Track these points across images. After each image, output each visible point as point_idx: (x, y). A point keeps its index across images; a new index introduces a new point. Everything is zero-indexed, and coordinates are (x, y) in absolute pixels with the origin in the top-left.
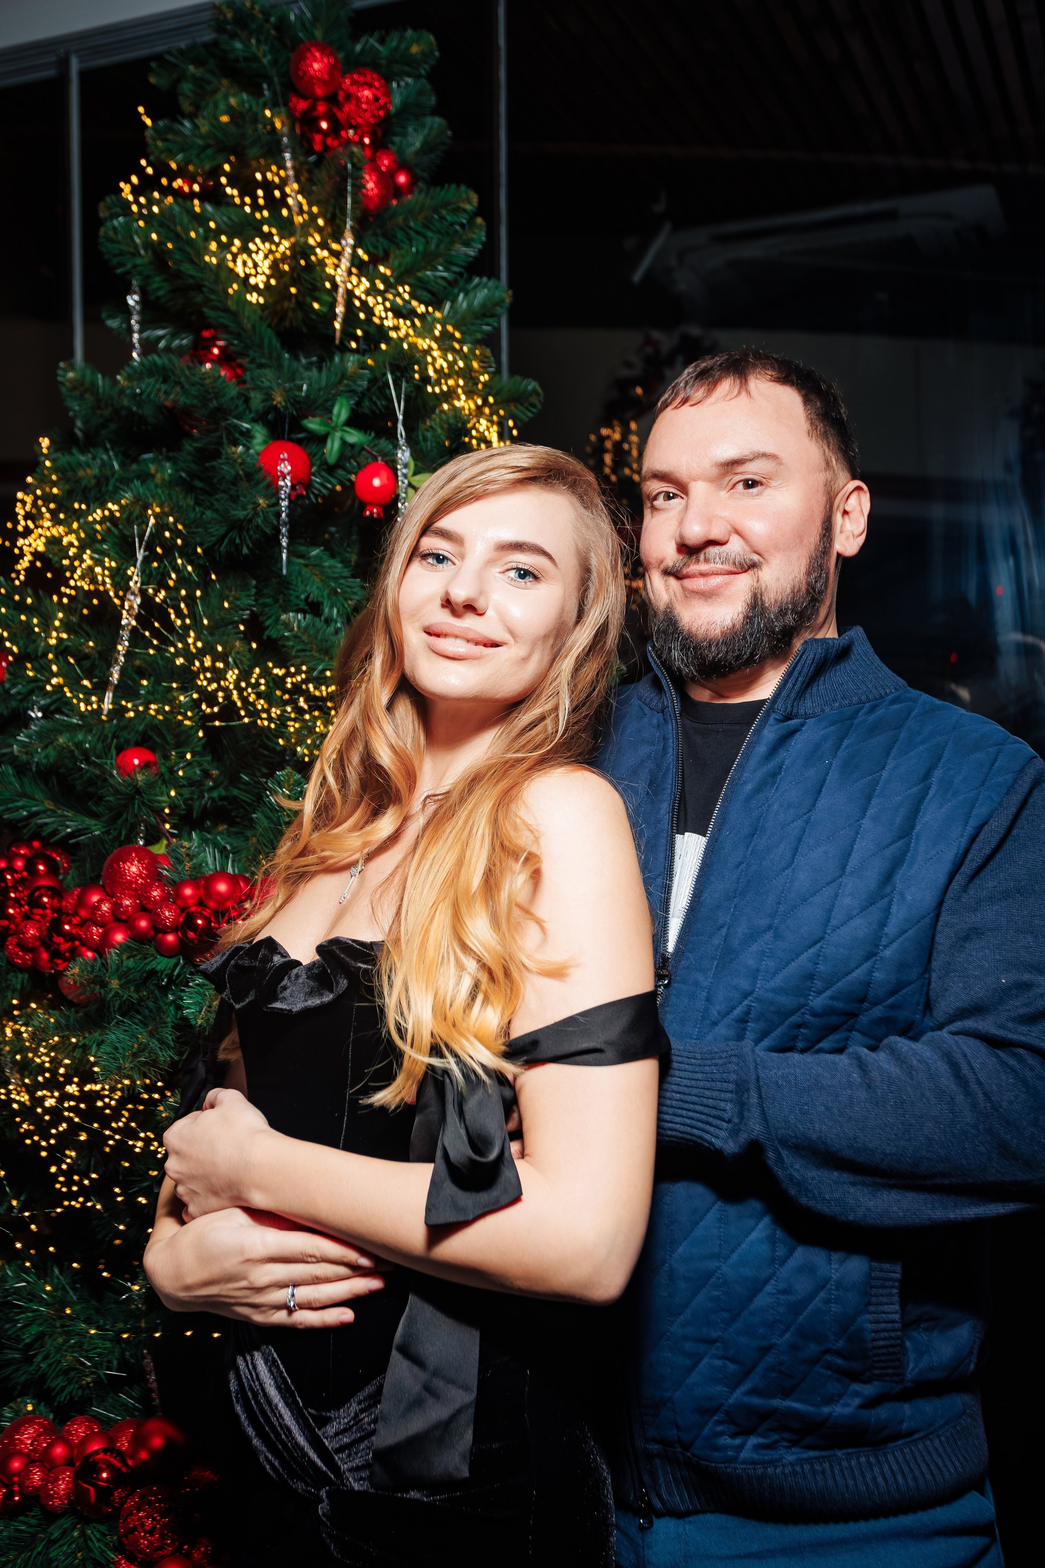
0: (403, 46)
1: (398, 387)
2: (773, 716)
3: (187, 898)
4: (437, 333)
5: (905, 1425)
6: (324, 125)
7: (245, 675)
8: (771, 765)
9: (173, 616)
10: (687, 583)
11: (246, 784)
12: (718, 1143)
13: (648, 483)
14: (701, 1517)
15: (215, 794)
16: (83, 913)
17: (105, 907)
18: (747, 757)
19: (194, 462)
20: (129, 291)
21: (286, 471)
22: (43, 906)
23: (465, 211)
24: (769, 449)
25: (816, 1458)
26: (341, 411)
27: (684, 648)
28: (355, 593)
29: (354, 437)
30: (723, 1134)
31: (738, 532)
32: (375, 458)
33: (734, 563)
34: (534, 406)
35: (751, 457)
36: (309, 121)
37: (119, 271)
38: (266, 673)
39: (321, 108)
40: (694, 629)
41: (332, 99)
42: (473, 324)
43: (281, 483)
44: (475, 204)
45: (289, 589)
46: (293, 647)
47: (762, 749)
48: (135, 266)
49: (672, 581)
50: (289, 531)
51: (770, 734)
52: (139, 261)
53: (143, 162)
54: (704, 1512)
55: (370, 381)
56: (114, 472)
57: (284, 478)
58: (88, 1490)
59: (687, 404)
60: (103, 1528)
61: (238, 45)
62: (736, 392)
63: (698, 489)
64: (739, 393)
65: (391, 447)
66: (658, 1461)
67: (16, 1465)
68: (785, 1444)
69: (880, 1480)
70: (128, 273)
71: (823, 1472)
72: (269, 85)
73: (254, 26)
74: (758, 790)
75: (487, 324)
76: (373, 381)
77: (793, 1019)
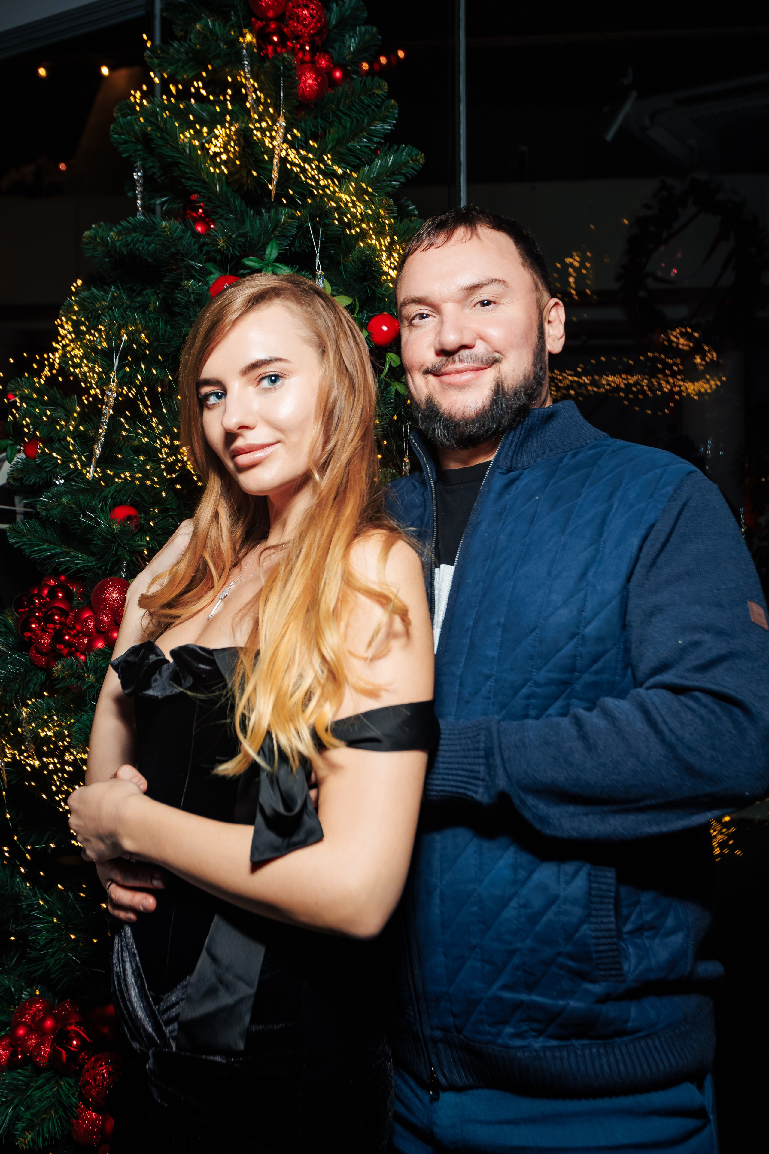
2: (498, 472)
5: (630, 1024)
6: (275, 39)
8: (498, 507)
9: (141, 407)
10: (445, 378)
12: (478, 797)
13: (407, 307)
14: (475, 1092)
16: (78, 627)
17: (91, 624)
18: (481, 503)
20: (135, 169)
22: (54, 622)
23: (379, 96)
24: (499, 276)
25: (557, 1047)
26: (273, 251)
27: (446, 427)
30: (480, 790)
31: (482, 338)
33: (482, 361)
35: (487, 282)
36: (263, 36)
37: (126, 155)
39: (273, 27)
40: (453, 412)
41: (280, 18)
44: (387, 90)
48: (136, 151)
49: (431, 378)
52: (139, 147)
54: (476, 1088)
55: (298, 228)
58: (61, 1052)
59: (433, 247)
60: (71, 1081)
62: (469, 237)
63: (449, 308)
64: (471, 238)
66: (440, 1045)
67: (21, 1032)
68: (533, 1034)
69: (606, 1067)
70: (131, 156)
71: (561, 1058)
72: (235, 12)
77: (525, 691)
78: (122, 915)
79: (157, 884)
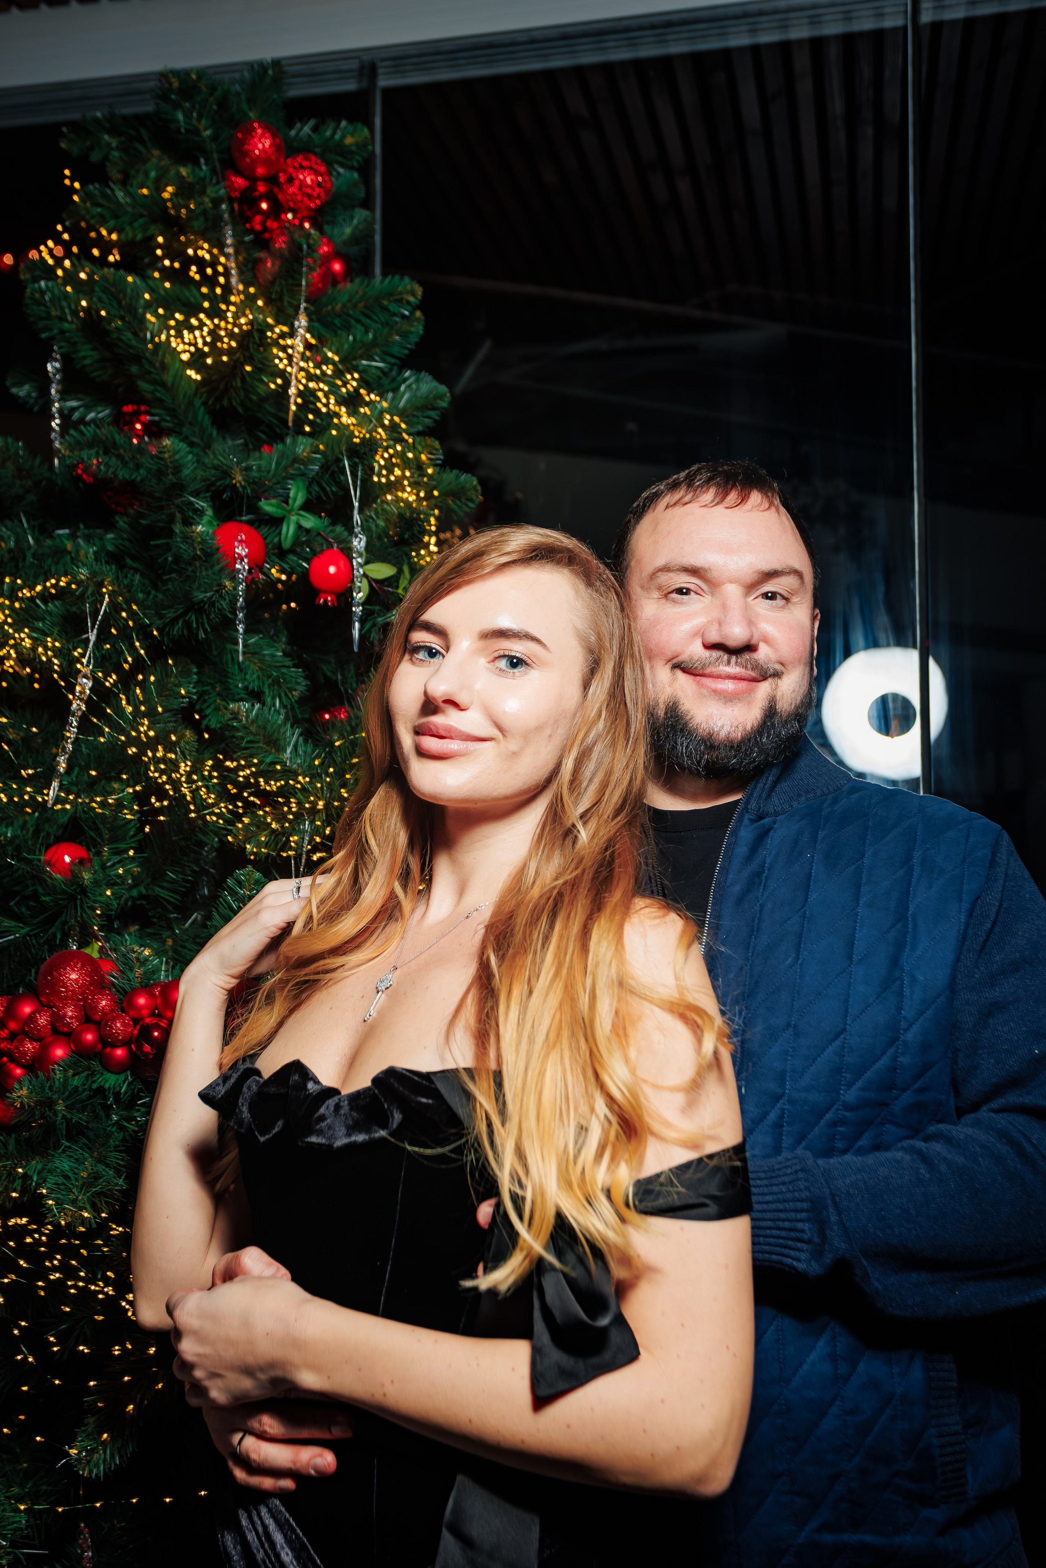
0: (337, 137)
1: (354, 475)
2: (747, 816)
3: (140, 1008)
4: (386, 422)
6: (264, 206)
7: (197, 768)
8: (754, 865)
9: (124, 702)
11: (173, 881)
12: (801, 1266)
15: (135, 893)
16: (13, 1025)
17: (42, 1020)
18: (728, 858)
19: (130, 540)
20: (49, 358)
21: (244, 554)
23: (408, 303)
26: (297, 494)
28: (298, 683)
29: (310, 522)
30: (803, 1256)
32: (330, 545)
34: (472, 501)
36: (248, 200)
37: (43, 336)
38: (218, 766)
39: (262, 188)
41: (272, 180)
42: (414, 416)
43: (238, 566)
44: (419, 297)
45: (227, 677)
46: (242, 738)
47: (742, 850)
48: (62, 332)
49: (680, 674)
50: (245, 616)
51: (746, 834)
52: (66, 326)
53: (59, 227)
55: (322, 467)
56: (30, 547)
57: (242, 560)
61: (180, 116)
63: (734, 591)
65: (346, 533)
70: (53, 338)
73: (199, 99)
74: (747, 890)
75: (429, 417)
76: (325, 467)
77: (828, 1116)
78: (267, 1483)
79: (337, 1432)
